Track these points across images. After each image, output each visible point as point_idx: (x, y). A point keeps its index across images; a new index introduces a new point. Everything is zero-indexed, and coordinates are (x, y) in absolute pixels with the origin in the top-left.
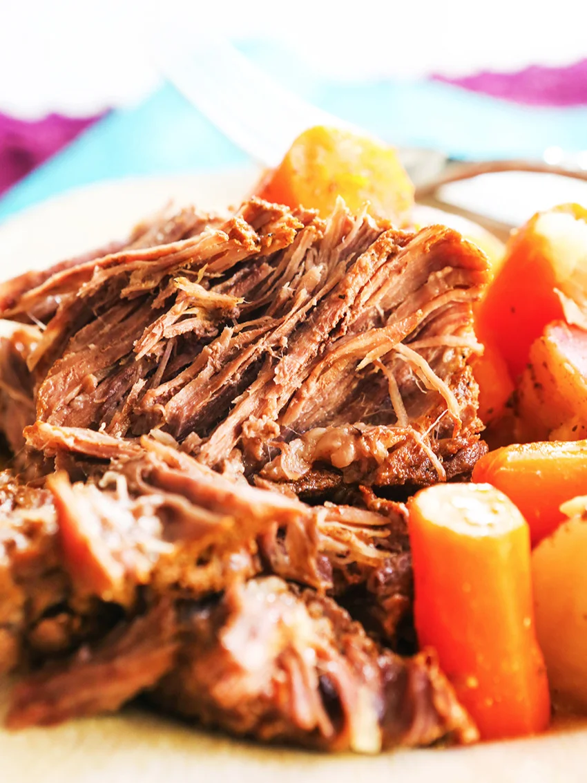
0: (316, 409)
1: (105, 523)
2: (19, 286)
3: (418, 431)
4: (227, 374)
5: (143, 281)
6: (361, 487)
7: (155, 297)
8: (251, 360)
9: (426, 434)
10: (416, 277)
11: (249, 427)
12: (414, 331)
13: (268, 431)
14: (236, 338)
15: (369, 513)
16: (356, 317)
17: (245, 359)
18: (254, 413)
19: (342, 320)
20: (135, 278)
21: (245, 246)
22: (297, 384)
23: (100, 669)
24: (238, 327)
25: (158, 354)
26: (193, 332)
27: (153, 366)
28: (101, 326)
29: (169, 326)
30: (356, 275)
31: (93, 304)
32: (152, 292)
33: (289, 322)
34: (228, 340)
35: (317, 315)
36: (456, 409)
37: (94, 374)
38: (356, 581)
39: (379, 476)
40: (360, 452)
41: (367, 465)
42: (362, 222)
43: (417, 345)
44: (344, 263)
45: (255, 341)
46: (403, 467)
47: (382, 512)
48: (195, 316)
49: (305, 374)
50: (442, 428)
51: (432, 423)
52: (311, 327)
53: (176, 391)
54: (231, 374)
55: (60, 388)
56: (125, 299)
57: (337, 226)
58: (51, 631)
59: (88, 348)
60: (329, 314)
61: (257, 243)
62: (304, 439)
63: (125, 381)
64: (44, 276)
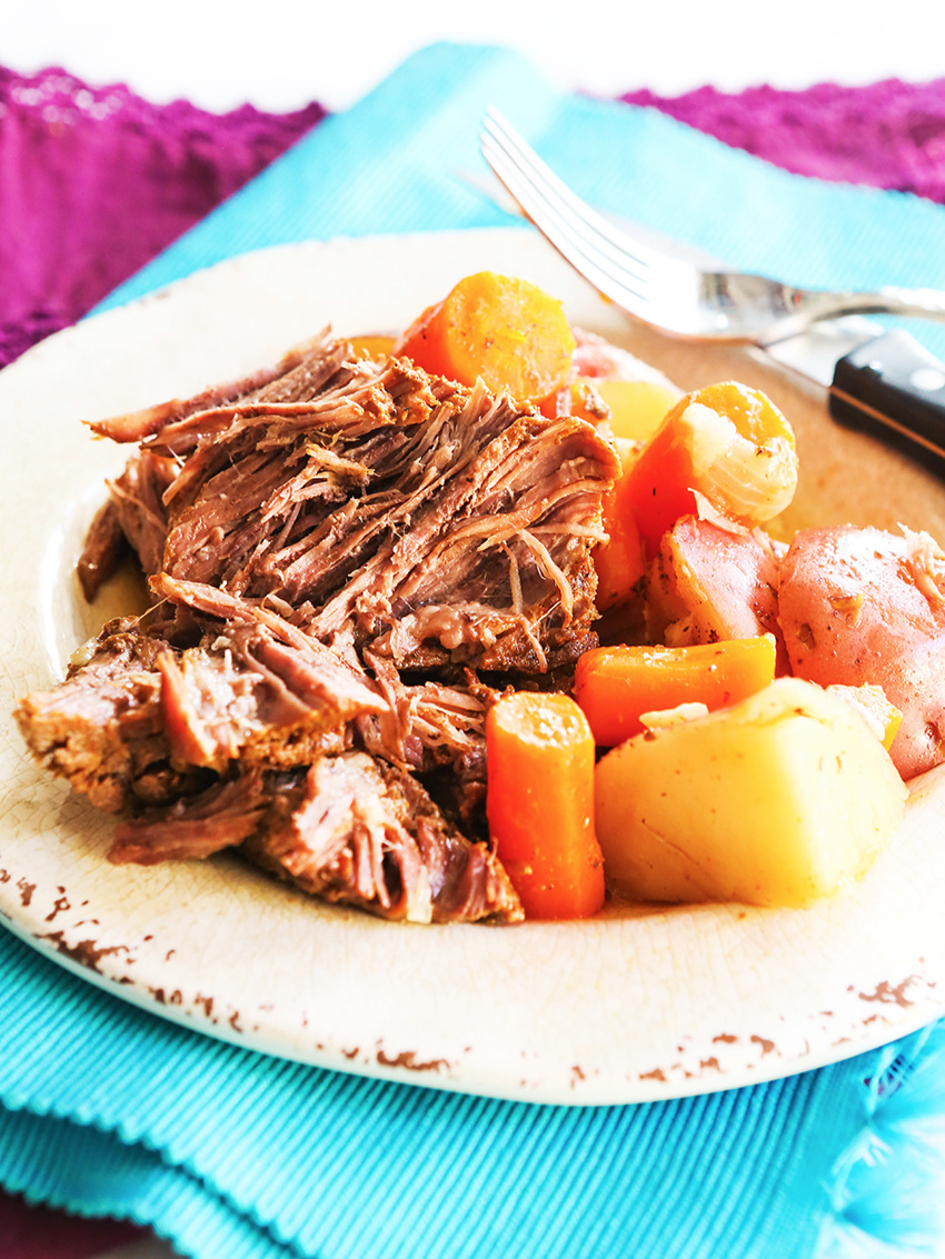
0: (436, 582)
1: (206, 697)
2: (162, 414)
3: (529, 620)
4: (349, 545)
5: (279, 436)
6: (466, 669)
7: (289, 454)
8: (373, 534)
9: (536, 623)
10: (549, 463)
11: (362, 602)
12: (543, 514)
13: (380, 608)
14: (360, 510)
15: (467, 697)
16: (483, 500)
17: (367, 532)
18: (369, 588)
19: (466, 503)
20: (272, 431)
21: (379, 419)
22: (418, 560)
23: (192, 824)
24: (365, 498)
25: (286, 515)
26: (322, 496)
27: (280, 524)
28: (235, 475)
29: (296, 491)
30: (486, 459)
31: (230, 450)
32: (287, 449)
33: (416, 499)
34: (353, 511)
35: (444, 494)
36: (569, 602)
37: (222, 526)
38: (444, 762)
39: (482, 661)
40: (467, 636)
41: (475, 649)
42: (500, 403)
43: (542, 530)
44: (478, 443)
45: (379, 515)
46: (508, 655)
47: (480, 698)
48: (324, 480)
49: (426, 551)
50: (556, 616)
51: (545, 613)
52: (436, 507)
53: (298, 556)
54: (351, 547)
55: (188, 537)
56: (261, 451)
57: (475, 403)
58: (152, 784)
59: (219, 497)
60: (454, 496)
61: (392, 414)
62: (417, 616)
63: (251, 537)
64: (189, 407)
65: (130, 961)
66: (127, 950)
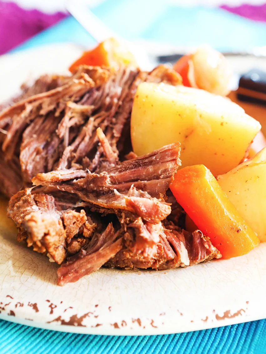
5: (48, 106)
7: (56, 112)
14: (94, 122)
20: (45, 105)
34: (92, 124)
45: (102, 122)
48: (74, 117)
53: (77, 147)
65: (96, 317)
66: (92, 313)
